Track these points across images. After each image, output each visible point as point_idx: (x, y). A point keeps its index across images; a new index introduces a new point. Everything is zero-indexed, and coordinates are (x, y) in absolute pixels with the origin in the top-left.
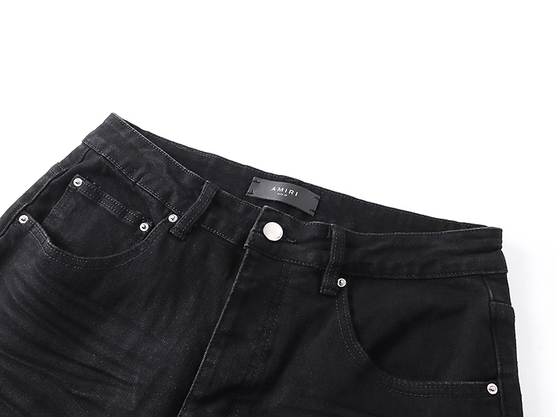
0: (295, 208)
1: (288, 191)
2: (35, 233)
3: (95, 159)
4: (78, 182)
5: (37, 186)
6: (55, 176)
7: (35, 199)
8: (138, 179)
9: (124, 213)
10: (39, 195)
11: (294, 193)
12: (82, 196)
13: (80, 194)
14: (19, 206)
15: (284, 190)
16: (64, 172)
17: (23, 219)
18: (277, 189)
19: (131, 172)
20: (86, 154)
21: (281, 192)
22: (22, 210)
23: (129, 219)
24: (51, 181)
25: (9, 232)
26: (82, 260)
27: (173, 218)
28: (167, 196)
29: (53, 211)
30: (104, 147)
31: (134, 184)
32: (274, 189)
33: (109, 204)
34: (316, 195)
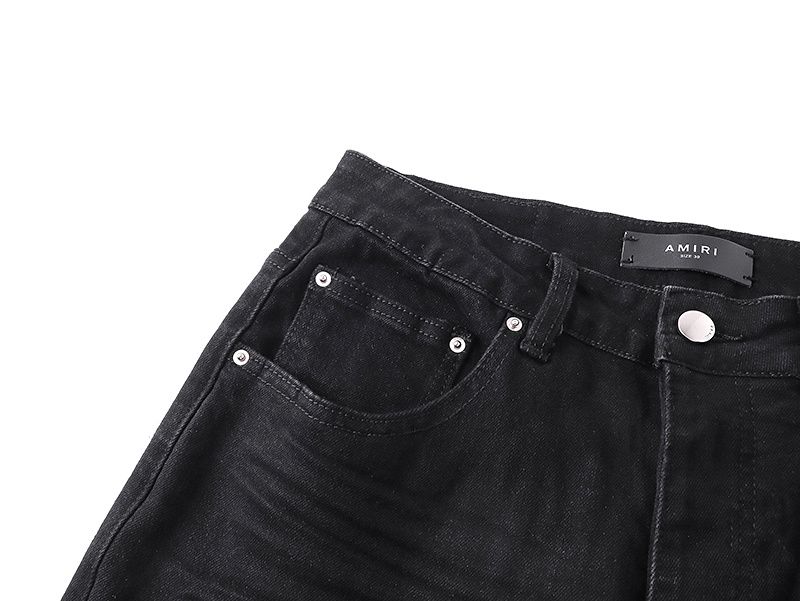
0: (718, 277)
1: (699, 249)
2: (269, 380)
3: (346, 235)
4: (323, 279)
5: (249, 295)
6: (280, 273)
7: (254, 319)
8: (434, 261)
9: (417, 325)
10: (258, 311)
11: (712, 251)
12: (337, 303)
13: (332, 299)
14: (229, 335)
15: (691, 248)
16: (296, 264)
17: (241, 357)
18: (675, 248)
19: (417, 250)
20: (324, 227)
21: (685, 253)
22: (236, 342)
23: (429, 332)
24: (277, 281)
25: (222, 384)
26: (379, 420)
27: (514, 324)
28: (494, 286)
29: (289, 336)
30: (356, 211)
31: (429, 270)
32: (670, 248)
33: (385, 311)
34: (747, 250)
